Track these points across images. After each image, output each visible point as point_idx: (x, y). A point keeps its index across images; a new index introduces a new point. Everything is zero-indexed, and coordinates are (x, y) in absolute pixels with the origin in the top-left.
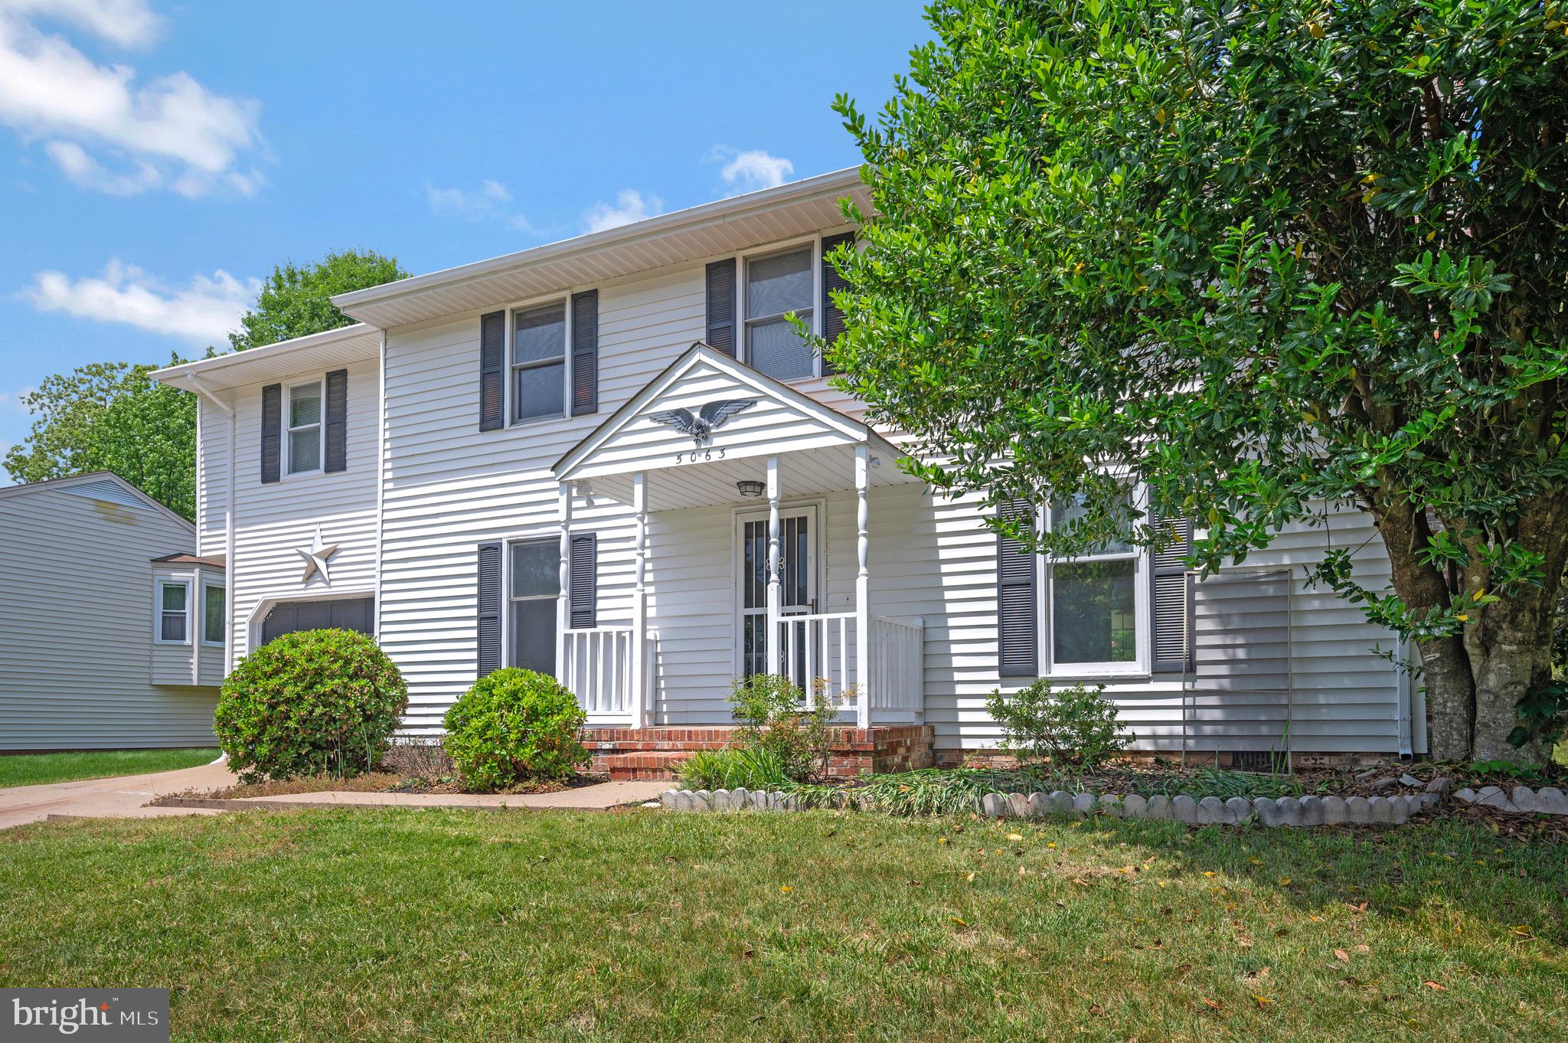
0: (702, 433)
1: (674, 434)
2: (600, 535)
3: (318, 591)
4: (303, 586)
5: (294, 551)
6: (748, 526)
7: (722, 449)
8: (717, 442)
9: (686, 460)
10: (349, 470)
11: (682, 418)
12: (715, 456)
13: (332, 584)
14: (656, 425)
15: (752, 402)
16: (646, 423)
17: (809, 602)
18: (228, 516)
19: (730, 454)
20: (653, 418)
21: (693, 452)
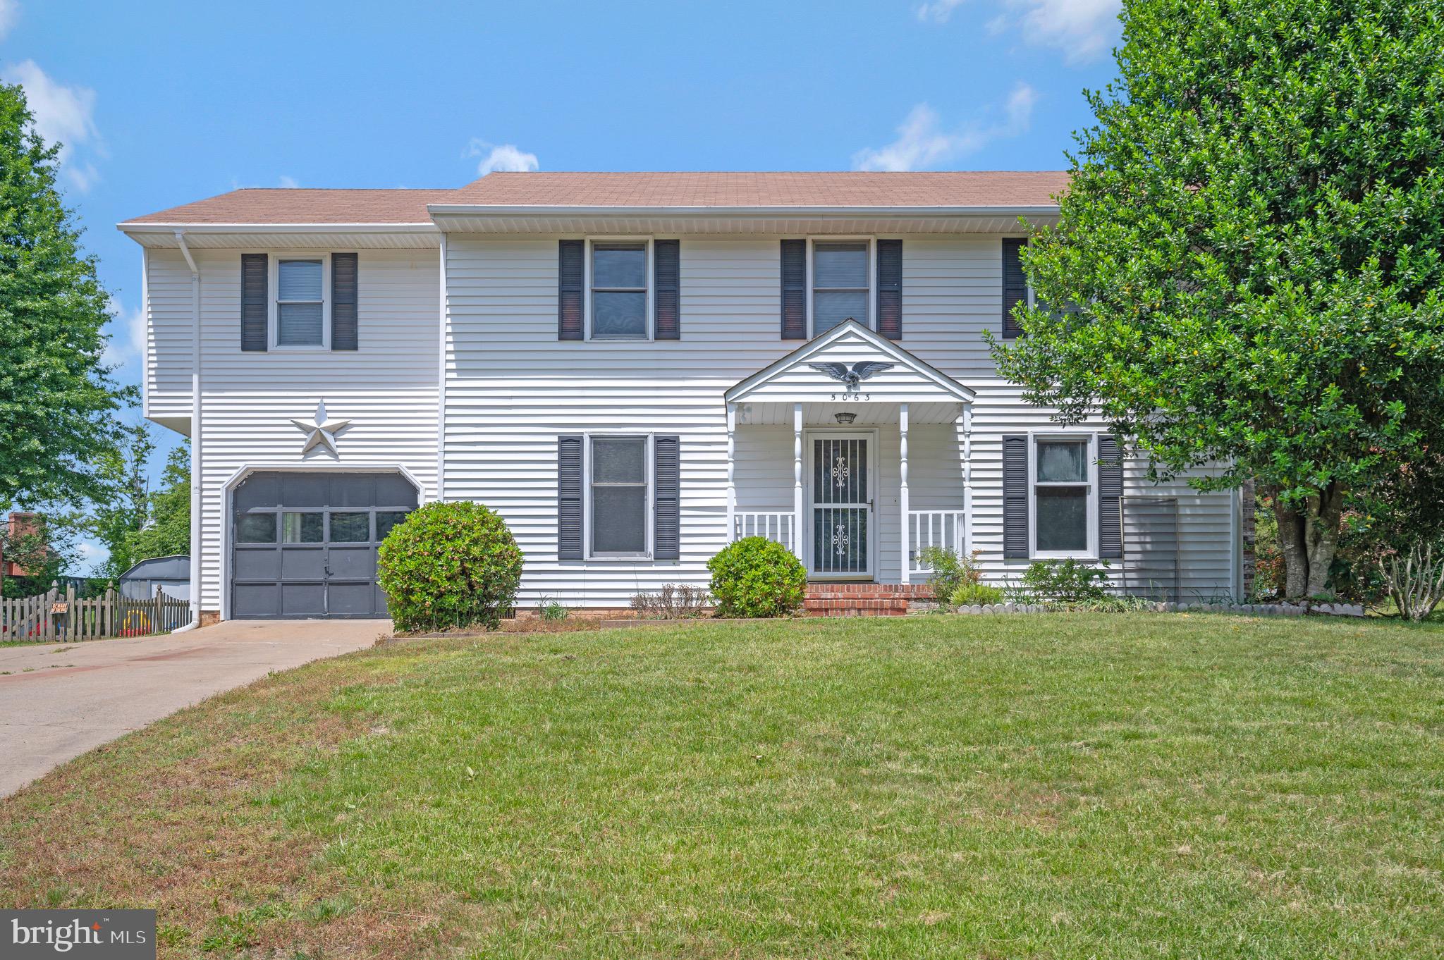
0: (853, 381)
1: (829, 379)
2: (682, 439)
3: (321, 462)
4: (301, 457)
5: (288, 422)
6: (818, 443)
7: (868, 394)
8: (863, 389)
9: (839, 399)
10: (360, 351)
11: (838, 370)
12: (862, 399)
13: (341, 457)
14: (814, 371)
15: (891, 365)
16: (806, 369)
17: (869, 500)
18: (195, 378)
19: (873, 399)
20: (811, 365)
21: (845, 394)
